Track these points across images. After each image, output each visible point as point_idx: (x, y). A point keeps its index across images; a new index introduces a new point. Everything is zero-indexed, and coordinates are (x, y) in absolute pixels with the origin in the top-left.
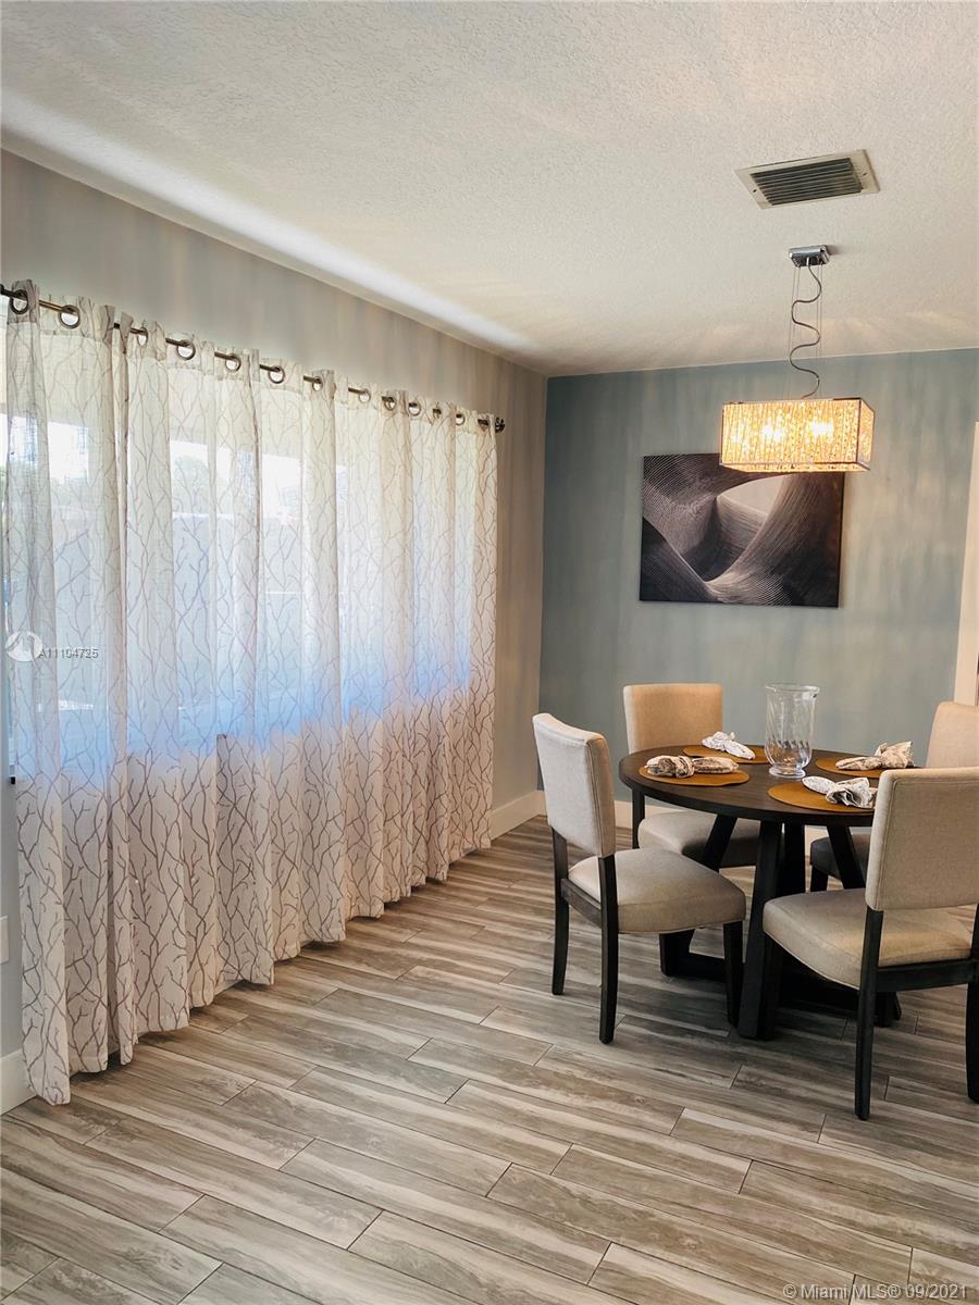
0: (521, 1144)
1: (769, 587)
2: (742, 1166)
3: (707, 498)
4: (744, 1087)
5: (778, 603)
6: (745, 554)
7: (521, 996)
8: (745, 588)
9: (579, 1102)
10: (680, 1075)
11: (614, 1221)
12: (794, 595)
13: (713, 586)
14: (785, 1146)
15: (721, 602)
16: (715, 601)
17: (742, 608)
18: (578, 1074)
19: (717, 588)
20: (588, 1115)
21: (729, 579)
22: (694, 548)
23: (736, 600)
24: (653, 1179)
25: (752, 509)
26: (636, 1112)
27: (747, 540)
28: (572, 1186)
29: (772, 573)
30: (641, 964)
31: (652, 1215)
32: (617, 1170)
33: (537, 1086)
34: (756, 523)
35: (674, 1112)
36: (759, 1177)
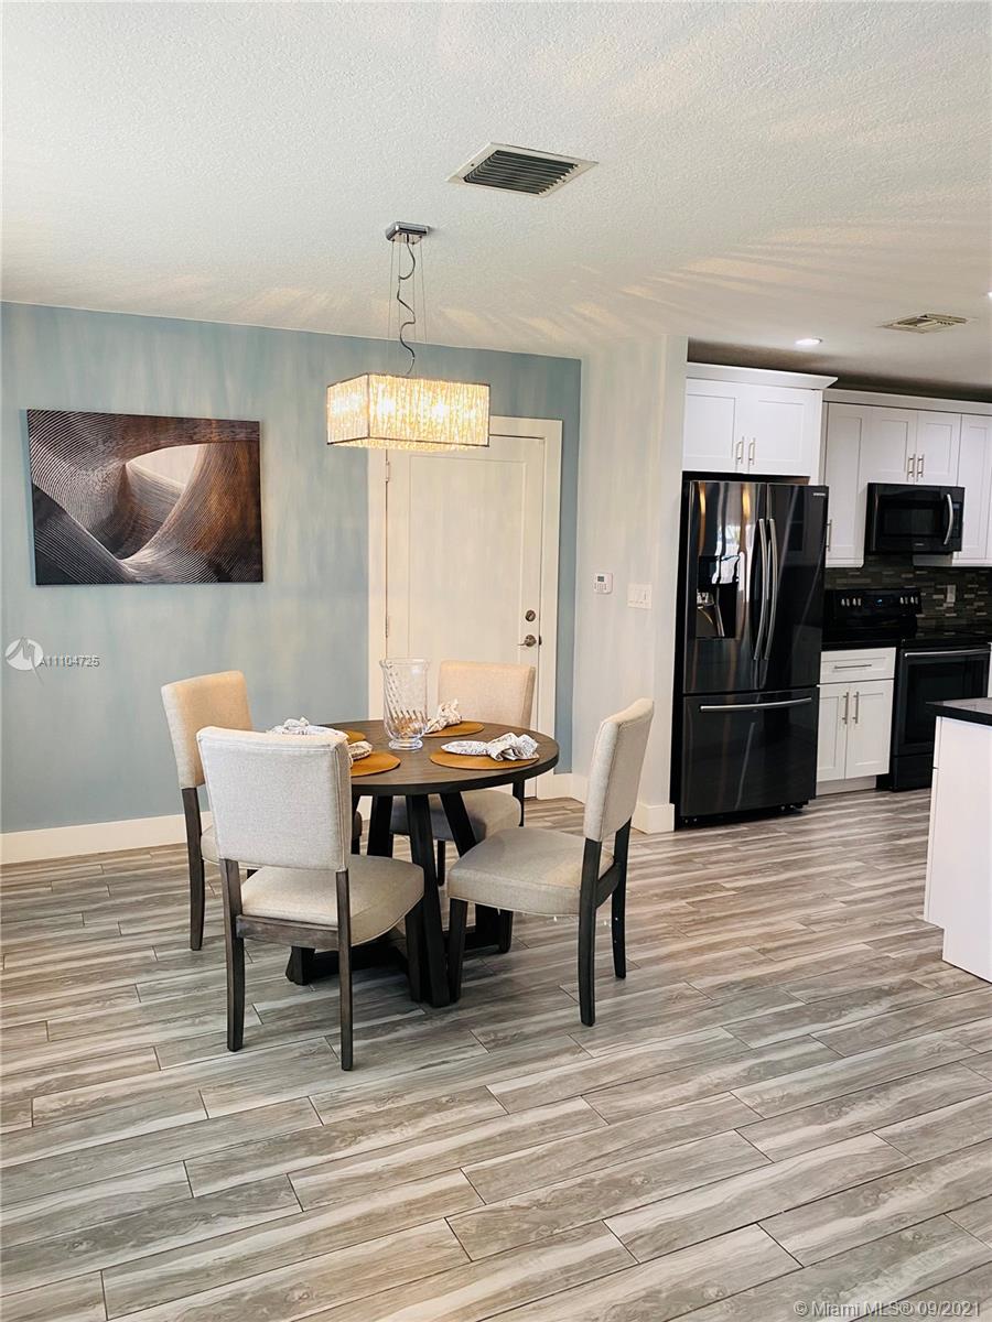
0: (425, 1199)
1: (192, 563)
2: (580, 1105)
3: (113, 465)
4: (496, 1046)
5: (204, 580)
6: (164, 528)
7: (203, 1070)
8: (167, 566)
9: (409, 1132)
10: (444, 1062)
11: (579, 1204)
12: (220, 571)
13: (128, 564)
14: (582, 1073)
15: (137, 582)
16: (132, 581)
17: (161, 588)
18: (370, 1108)
19: (131, 566)
20: (433, 1137)
21: (145, 556)
22: (102, 522)
23: (155, 578)
24: (550, 1154)
25: (169, 480)
26: (461, 1112)
27: (165, 513)
28: (514, 1201)
29: (195, 548)
30: (268, 985)
31: (593, 1180)
32: (520, 1166)
33: (354, 1141)
34: (173, 495)
35: (483, 1094)
36: (601, 1103)
